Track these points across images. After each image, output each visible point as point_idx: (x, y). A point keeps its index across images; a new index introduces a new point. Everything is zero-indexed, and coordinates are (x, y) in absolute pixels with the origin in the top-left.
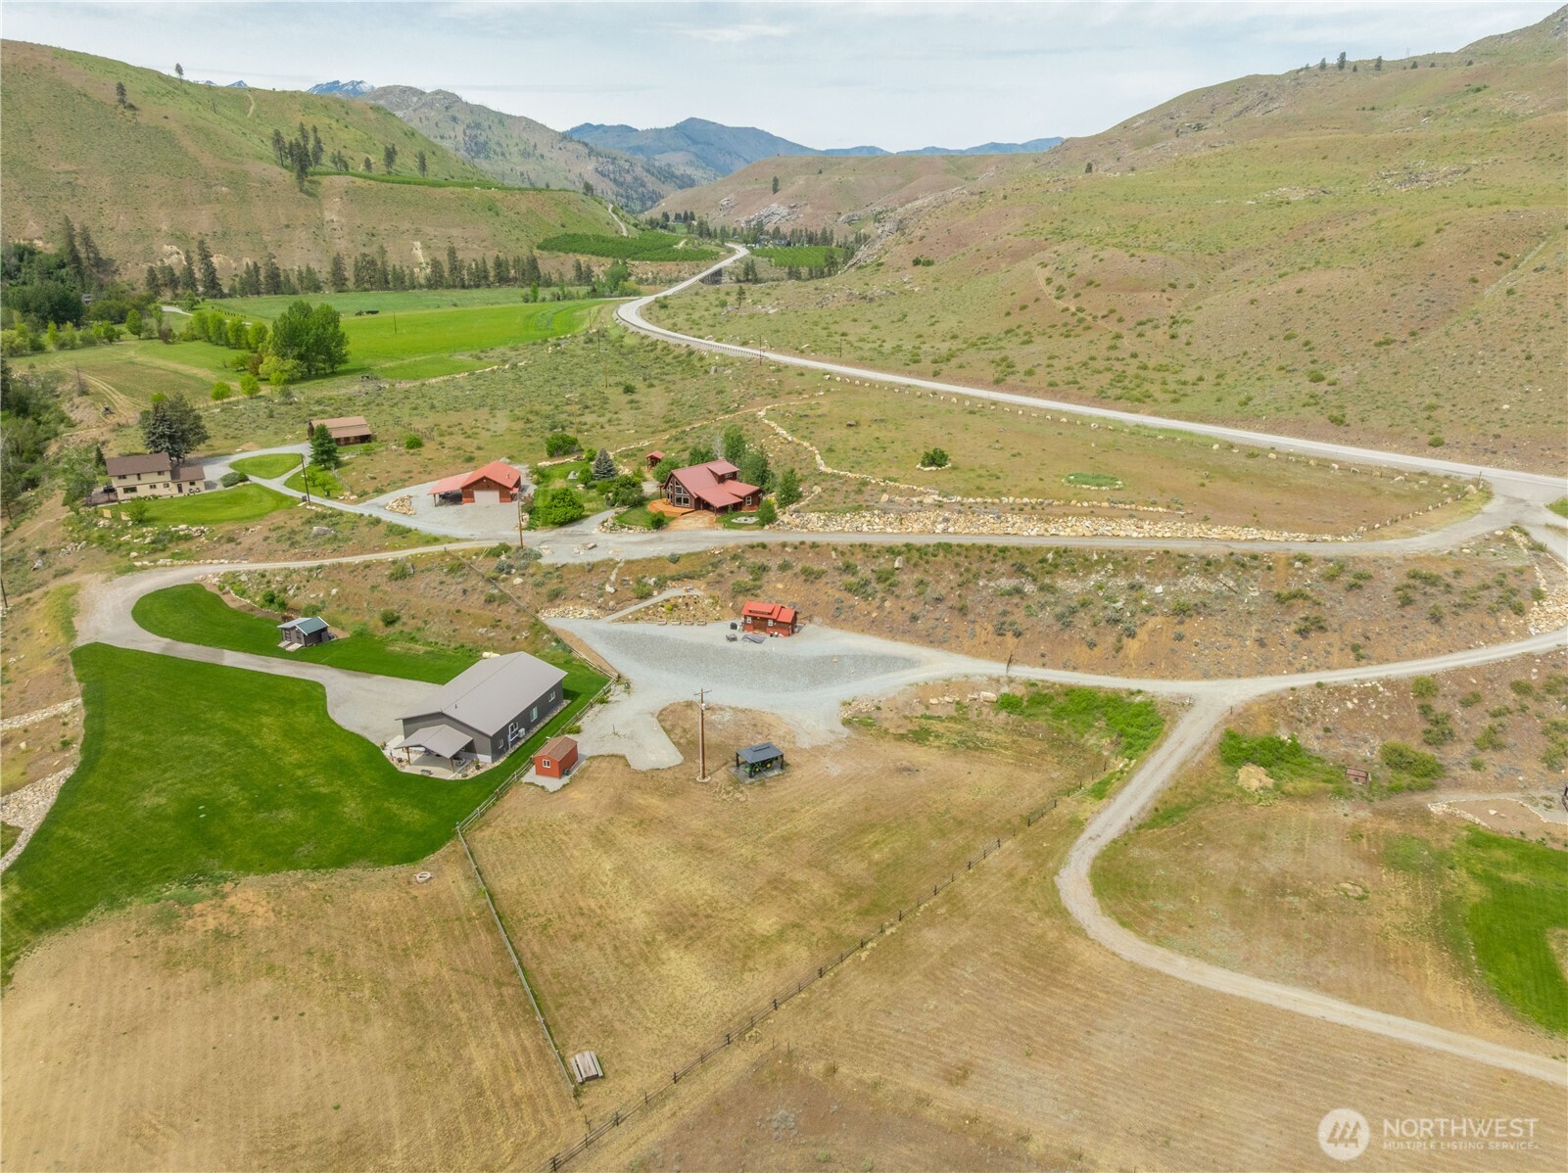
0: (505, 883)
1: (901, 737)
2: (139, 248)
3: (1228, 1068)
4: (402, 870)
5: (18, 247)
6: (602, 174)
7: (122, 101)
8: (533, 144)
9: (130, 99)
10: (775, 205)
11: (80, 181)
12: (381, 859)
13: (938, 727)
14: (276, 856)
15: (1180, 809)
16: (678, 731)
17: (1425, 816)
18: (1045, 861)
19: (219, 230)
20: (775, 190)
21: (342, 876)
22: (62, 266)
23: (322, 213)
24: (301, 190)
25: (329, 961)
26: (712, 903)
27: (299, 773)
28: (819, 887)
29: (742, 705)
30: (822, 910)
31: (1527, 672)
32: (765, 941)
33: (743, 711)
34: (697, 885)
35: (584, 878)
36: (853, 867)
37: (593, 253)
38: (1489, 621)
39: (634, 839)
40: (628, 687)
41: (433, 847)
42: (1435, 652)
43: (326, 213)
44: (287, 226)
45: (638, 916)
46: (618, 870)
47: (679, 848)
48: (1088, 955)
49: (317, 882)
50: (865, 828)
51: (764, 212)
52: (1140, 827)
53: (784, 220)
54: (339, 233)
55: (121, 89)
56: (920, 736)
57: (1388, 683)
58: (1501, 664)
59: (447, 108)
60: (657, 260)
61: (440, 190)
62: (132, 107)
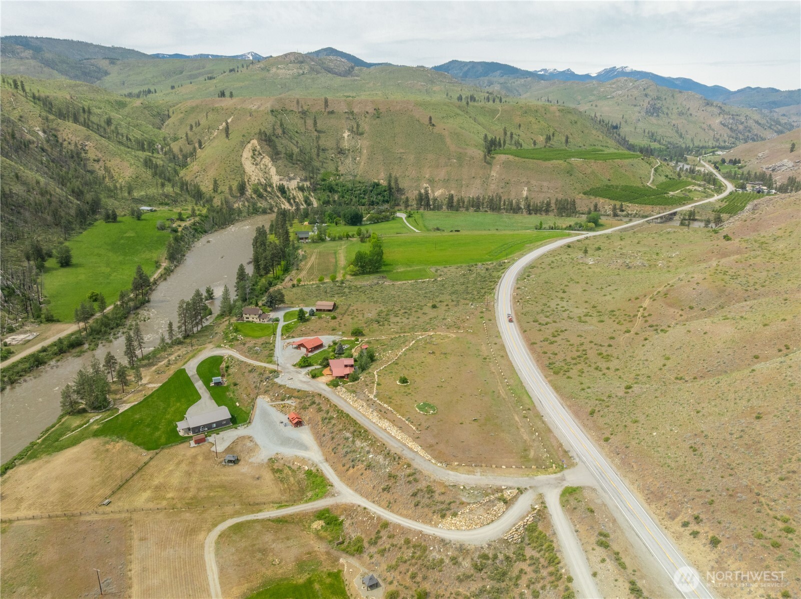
0: (152, 462)
1: (273, 469)
2: (415, 184)
3: (176, 569)
4: (144, 451)
5: (374, 183)
6: (724, 125)
7: (431, 123)
8: (688, 108)
9: (433, 122)
10: (786, 160)
11: (404, 157)
12: (145, 447)
13: (286, 471)
14: (134, 438)
15: (286, 521)
16: (235, 443)
17: (337, 559)
19: (446, 178)
20: (792, 151)
21: (136, 448)
22: (385, 191)
23: (490, 172)
24: (485, 162)
25: (111, 463)
26: (171, 486)
27: (163, 420)
28: (191, 494)
29: (258, 443)
30: (183, 498)
31: (414, 537)
32: (164, 498)
33: (256, 445)
34: (175, 481)
35: (164, 469)
36: (203, 494)
37: (609, 198)
38: (431, 514)
39: (184, 465)
40: (247, 426)
41: (155, 449)
42: (406, 516)
43: (492, 172)
44: (474, 177)
45: (157, 481)
46: (170, 470)
47: (187, 471)
48: (201, 537)
49: (131, 447)
51: (778, 164)
52: (269, 520)
53: (789, 169)
54: (494, 181)
55: (430, 118)
56: (277, 471)
57: (379, 518)
58: (409, 530)
59: (644, 89)
60: (643, 204)
61: (547, 162)
62: (433, 125)
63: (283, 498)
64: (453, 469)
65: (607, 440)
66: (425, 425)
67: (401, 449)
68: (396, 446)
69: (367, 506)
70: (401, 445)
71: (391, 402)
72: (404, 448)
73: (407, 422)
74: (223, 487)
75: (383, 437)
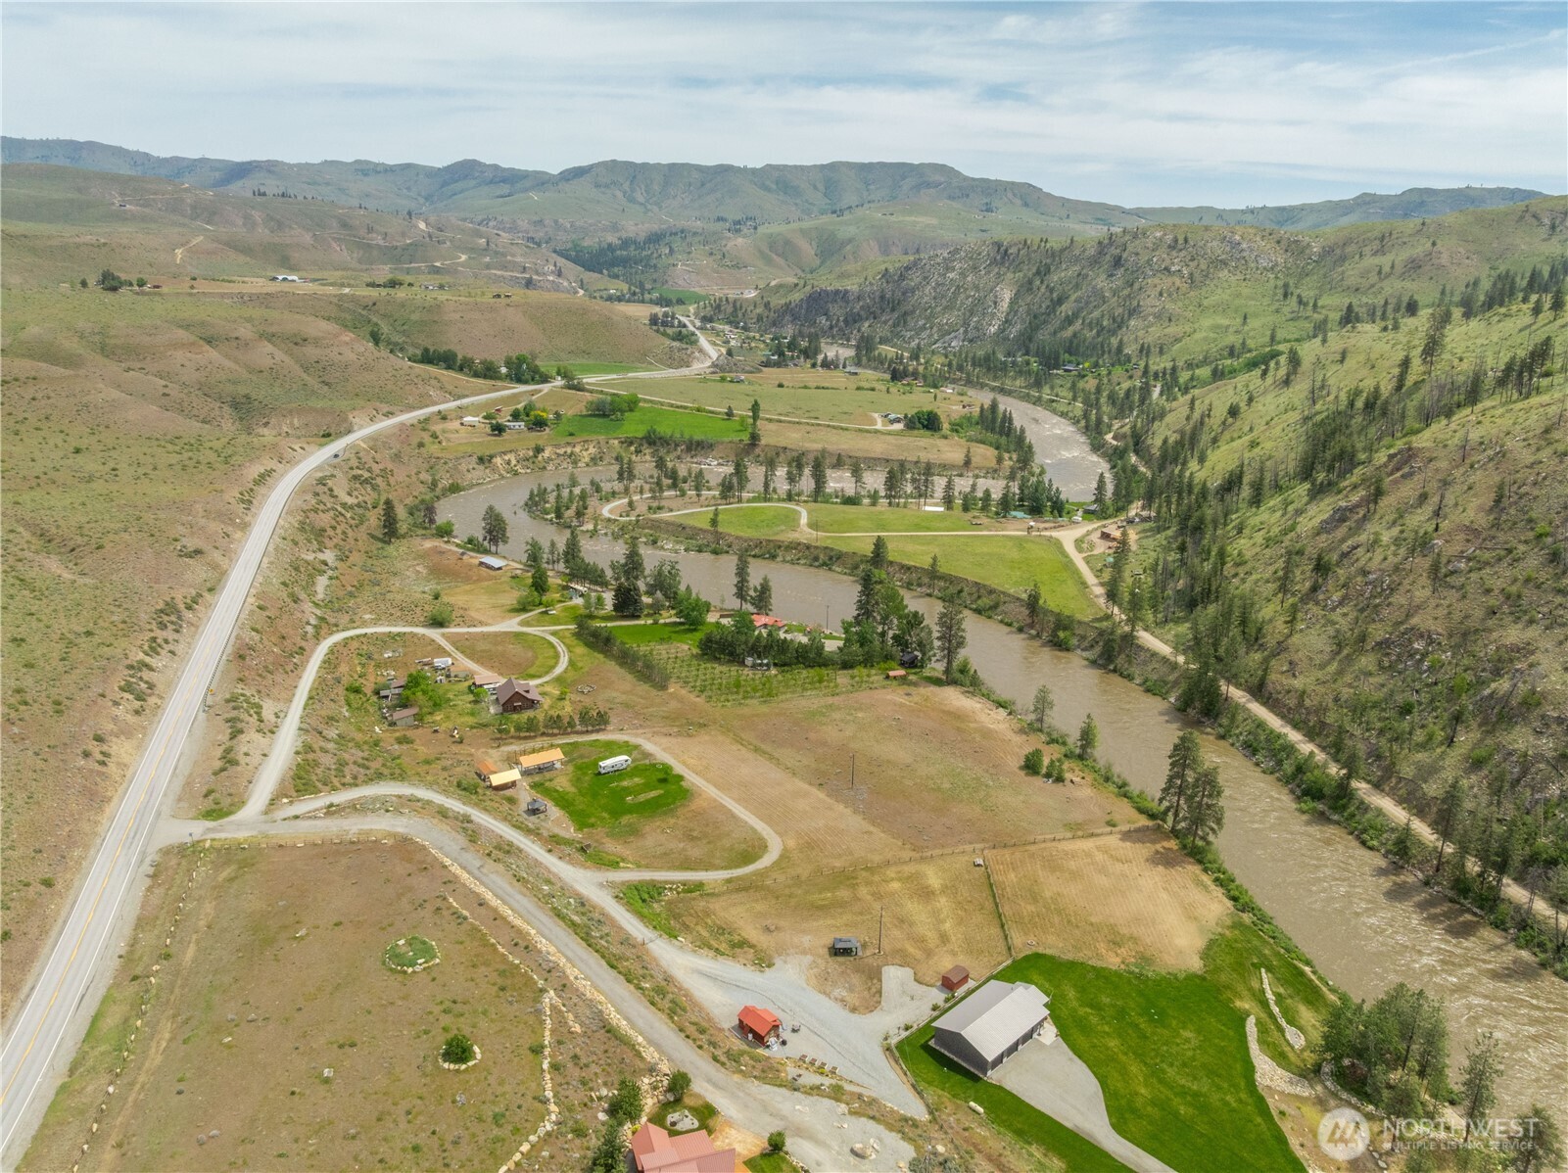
0: (995, 931)
1: (752, 946)
4: (1041, 950)
12: (1051, 959)
13: (723, 947)
14: (1102, 974)
16: (874, 990)
18: (763, 874)
21: (1070, 956)
25: (1069, 922)
26: (911, 897)
27: (1107, 1029)
28: (863, 891)
29: (822, 997)
30: (869, 883)
32: (899, 880)
33: (825, 993)
34: (914, 908)
35: (959, 924)
36: (843, 893)
39: (929, 934)
40: (886, 1039)
41: (1027, 958)
45: (943, 902)
46: (943, 922)
47: (911, 924)
49: (1079, 957)
50: (820, 908)
56: (743, 944)
63: (702, 904)
64: (394, 835)
65: (48, 883)
66: (427, 913)
67: (484, 870)
68: (493, 877)
69: (547, 855)
70: (484, 879)
71: (502, 974)
72: (476, 872)
73: (465, 913)
74: (822, 909)
75: (519, 897)
